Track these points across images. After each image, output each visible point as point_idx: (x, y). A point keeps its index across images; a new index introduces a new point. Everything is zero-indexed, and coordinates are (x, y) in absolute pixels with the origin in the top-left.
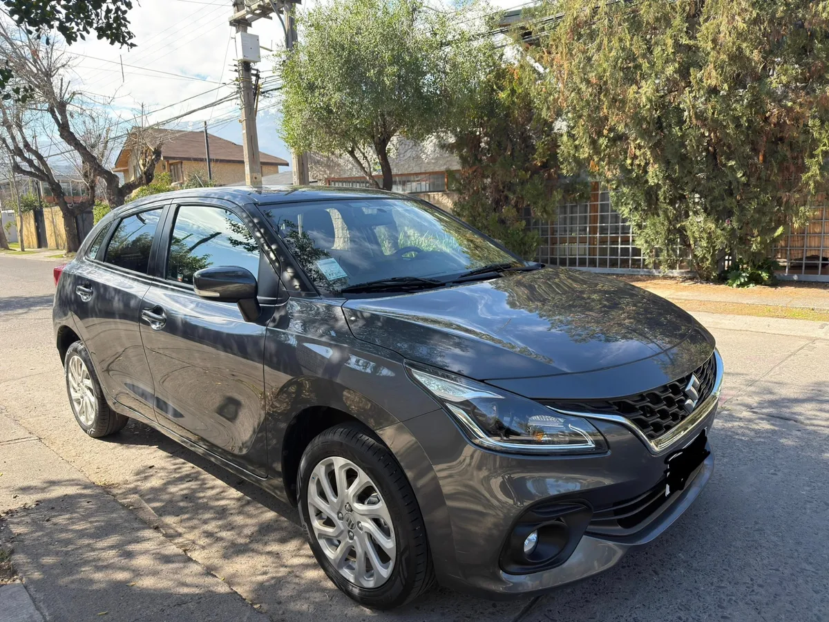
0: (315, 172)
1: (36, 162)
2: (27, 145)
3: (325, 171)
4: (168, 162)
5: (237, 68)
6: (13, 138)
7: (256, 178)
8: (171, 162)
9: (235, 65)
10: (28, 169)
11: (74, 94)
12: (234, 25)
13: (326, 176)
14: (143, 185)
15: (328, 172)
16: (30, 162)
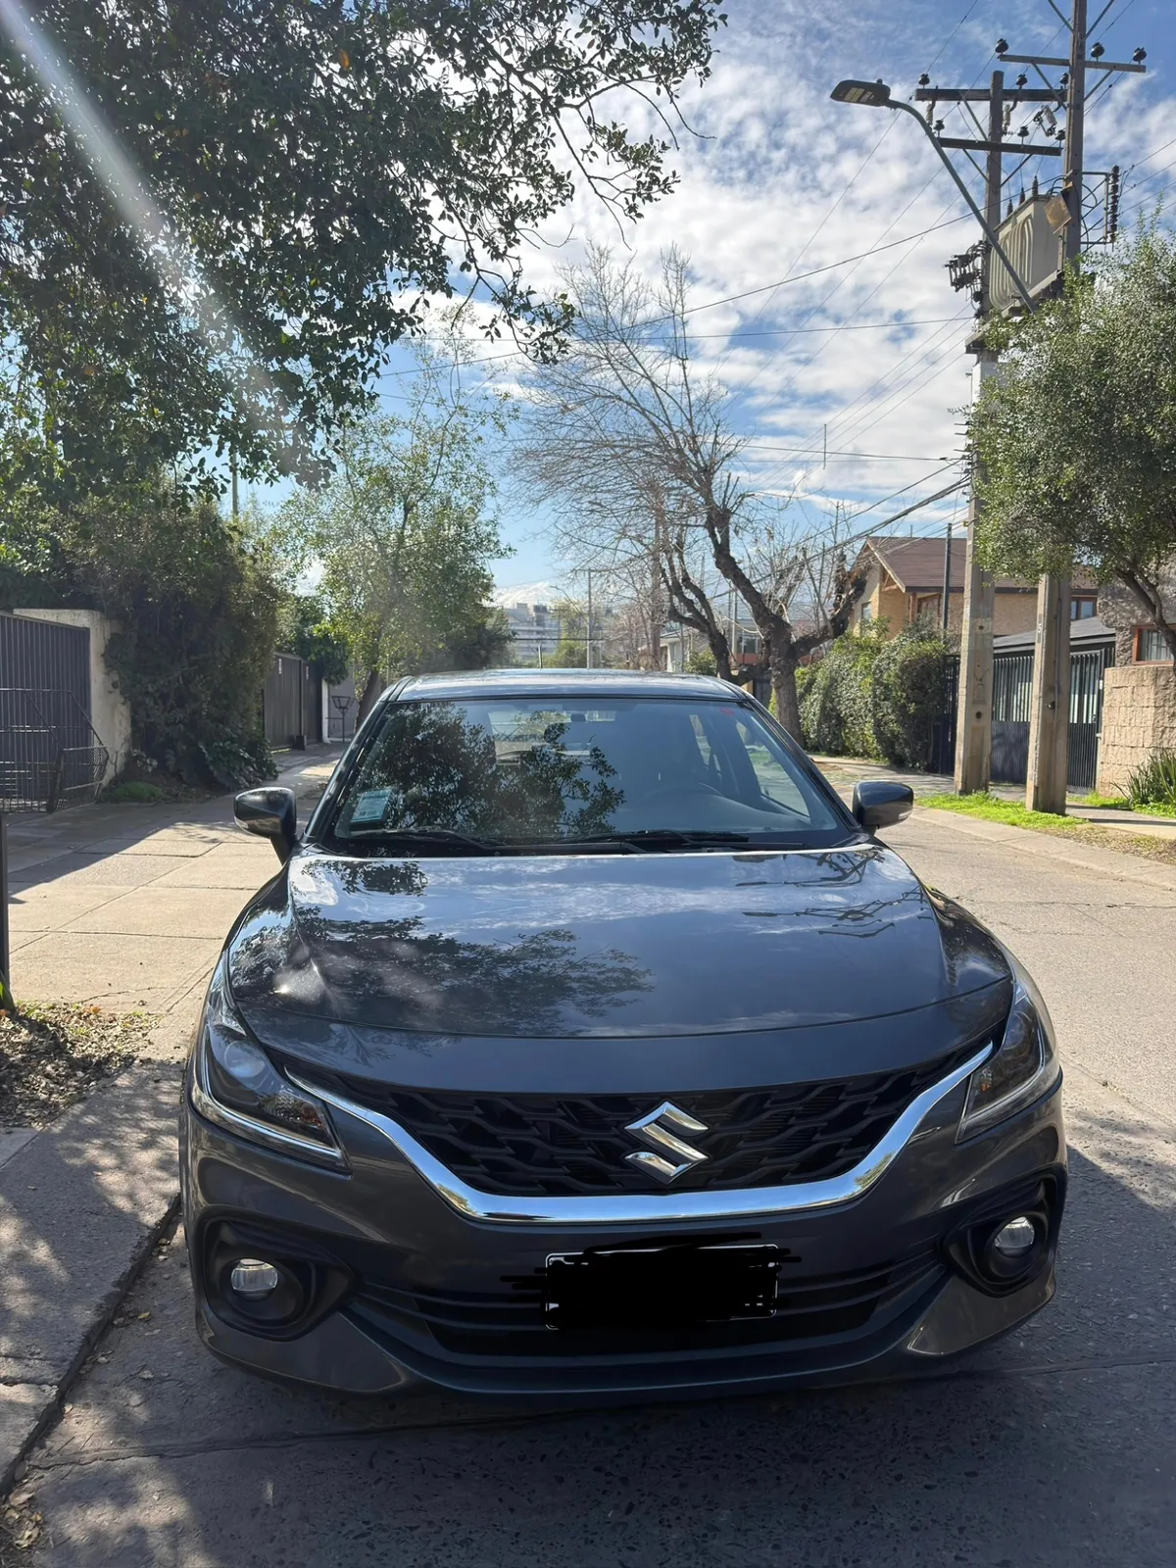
0: (1112, 613)
1: (698, 606)
2: (686, 579)
3: (1132, 612)
4: (914, 595)
5: (971, 428)
6: (672, 568)
7: (981, 628)
8: (920, 595)
9: (967, 423)
10: (688, 615)
11: (743, 496)
12: (974, 352)
13: (1134, 621)
14: (829, 638)
15: (1139, 613)
16: (689, 604)
